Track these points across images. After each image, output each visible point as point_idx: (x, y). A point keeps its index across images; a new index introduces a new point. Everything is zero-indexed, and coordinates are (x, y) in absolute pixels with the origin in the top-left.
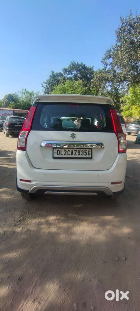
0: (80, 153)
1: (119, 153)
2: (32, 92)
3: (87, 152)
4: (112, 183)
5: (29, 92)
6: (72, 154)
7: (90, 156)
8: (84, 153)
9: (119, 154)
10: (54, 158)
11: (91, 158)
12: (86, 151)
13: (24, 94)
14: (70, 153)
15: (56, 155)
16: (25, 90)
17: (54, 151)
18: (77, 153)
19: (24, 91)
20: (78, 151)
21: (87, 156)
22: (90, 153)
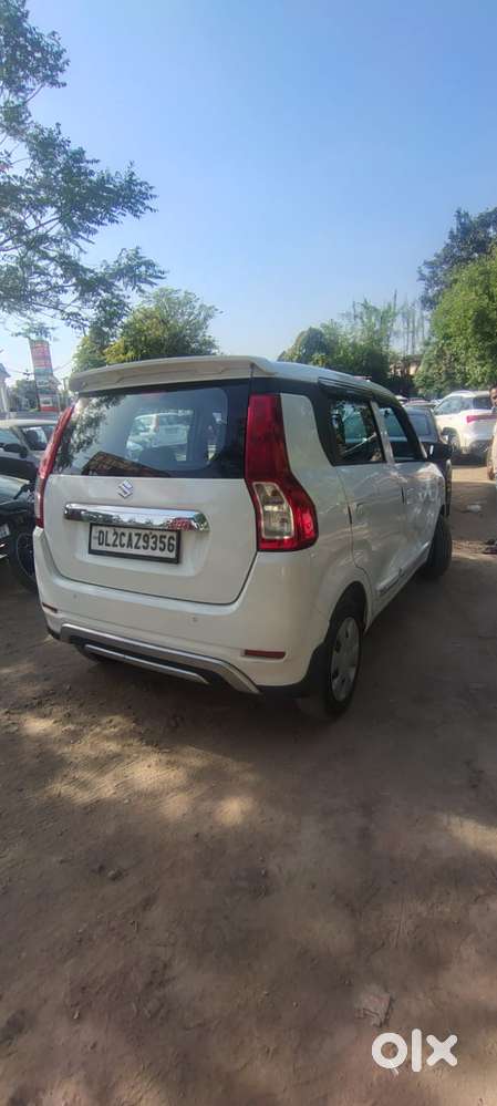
0: (147, 542)
1: (259, 549)
2: (390, 307)
3: (166, 541)
4: (249, 653)
5: (376, 310)
6: (130, 545)
7: (172, 555)
8: (159, 545)
9: (259, 553)
10: (91, 552)
11: (177, 561)
12: (165, 537)
13: (358, 320)
14: (125, 540)
15: (95, 546)
16: (365, 306)
17: (94, 534)
18: (141, 543)
19: (359, 309)
20: (146, 535)
21: (166, 554)
22: (175, 543)
